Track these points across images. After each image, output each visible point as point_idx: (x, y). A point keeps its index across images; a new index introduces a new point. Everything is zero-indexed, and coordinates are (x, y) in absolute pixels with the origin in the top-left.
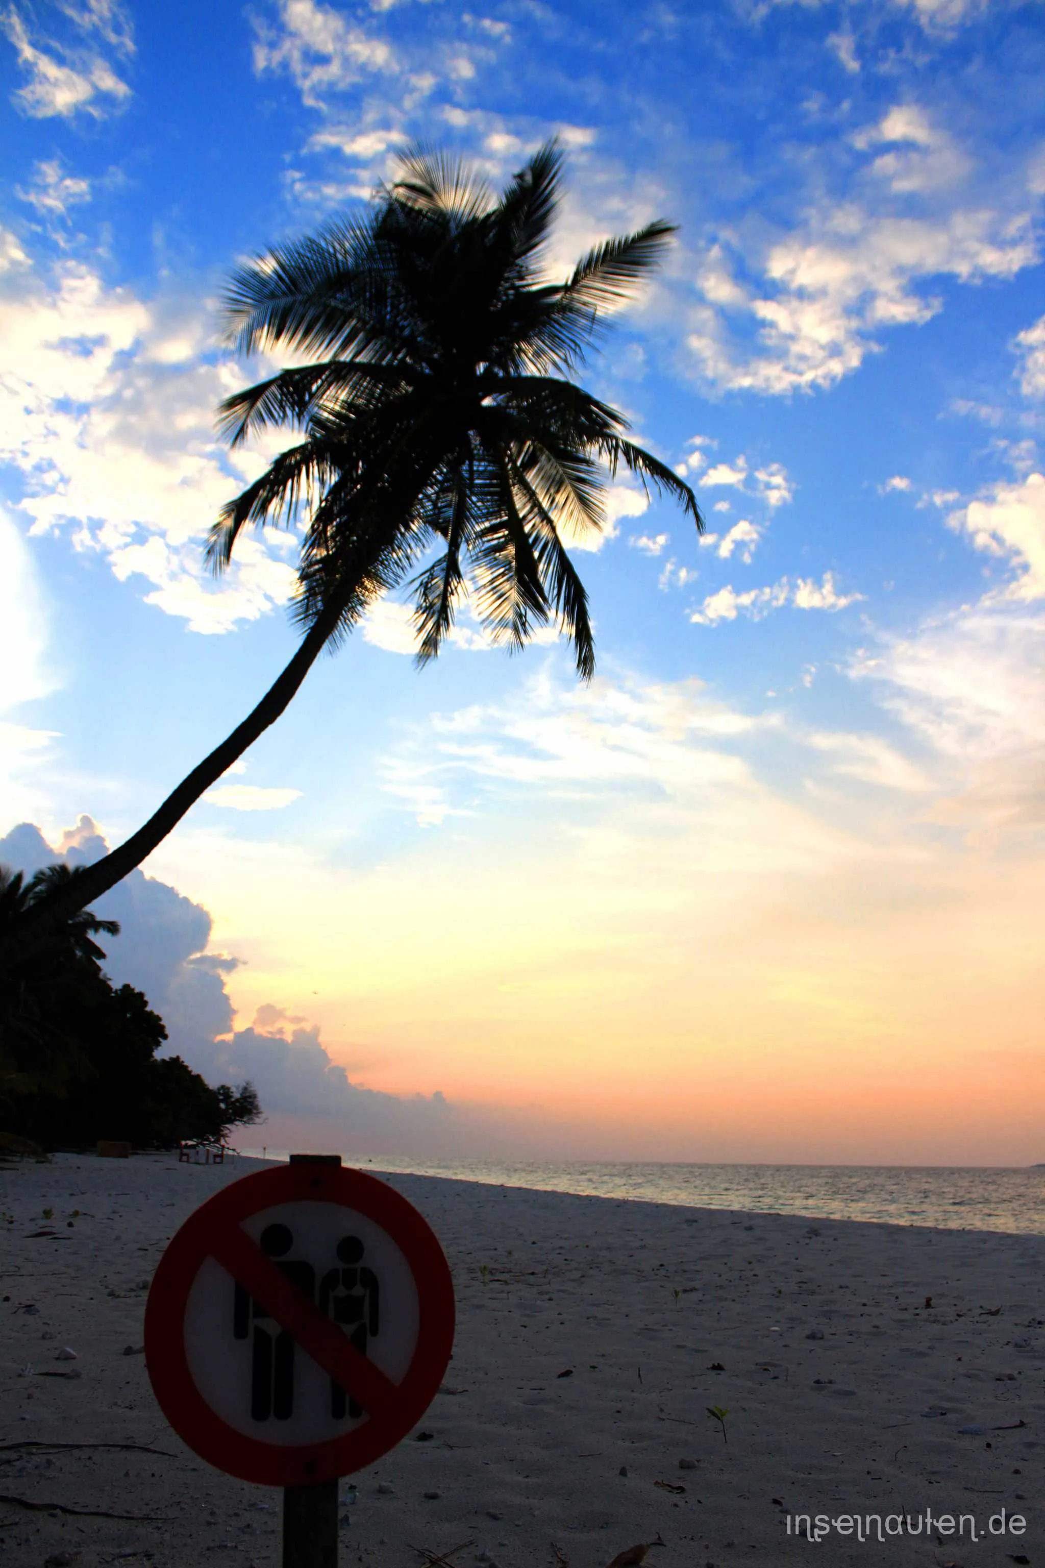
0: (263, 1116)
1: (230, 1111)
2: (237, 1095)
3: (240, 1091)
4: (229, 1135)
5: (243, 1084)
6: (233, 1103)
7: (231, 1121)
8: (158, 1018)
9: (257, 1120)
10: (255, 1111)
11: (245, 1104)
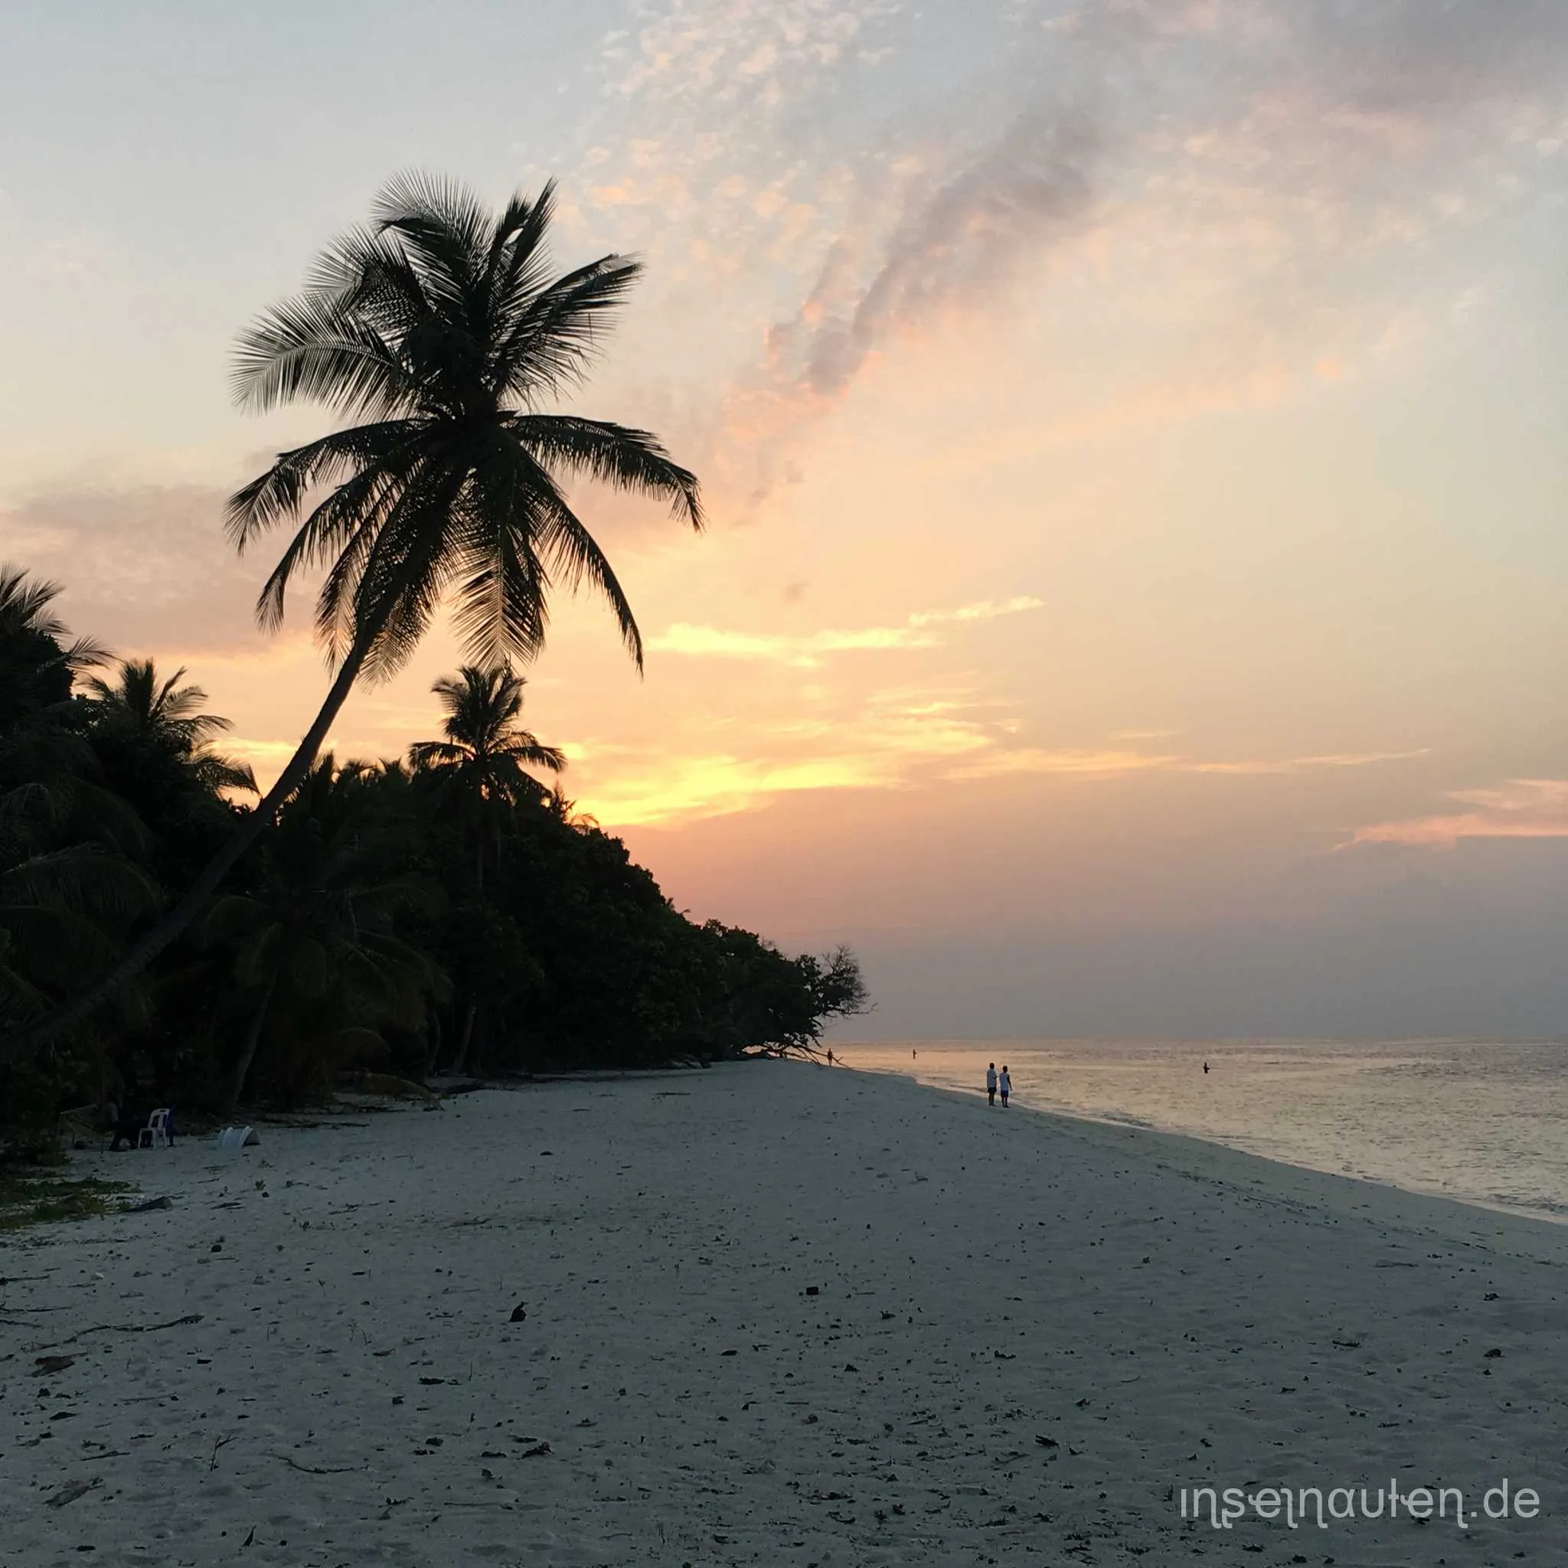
0: (869, 1001)
1: (821, 995)
2: (826, 970)
3: (833, 962)
4: (820, 1033)
5: (835, 951)
6: (822, 982)
7: (824, 1011)
8: (648, 874)
9: (862, 1008)
10: (856, 993)
11: (842, 983)
